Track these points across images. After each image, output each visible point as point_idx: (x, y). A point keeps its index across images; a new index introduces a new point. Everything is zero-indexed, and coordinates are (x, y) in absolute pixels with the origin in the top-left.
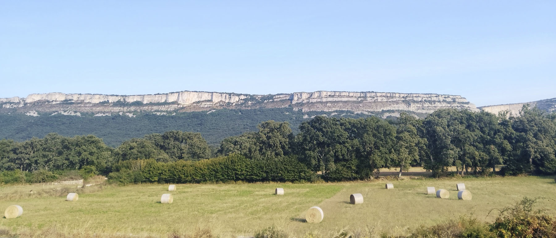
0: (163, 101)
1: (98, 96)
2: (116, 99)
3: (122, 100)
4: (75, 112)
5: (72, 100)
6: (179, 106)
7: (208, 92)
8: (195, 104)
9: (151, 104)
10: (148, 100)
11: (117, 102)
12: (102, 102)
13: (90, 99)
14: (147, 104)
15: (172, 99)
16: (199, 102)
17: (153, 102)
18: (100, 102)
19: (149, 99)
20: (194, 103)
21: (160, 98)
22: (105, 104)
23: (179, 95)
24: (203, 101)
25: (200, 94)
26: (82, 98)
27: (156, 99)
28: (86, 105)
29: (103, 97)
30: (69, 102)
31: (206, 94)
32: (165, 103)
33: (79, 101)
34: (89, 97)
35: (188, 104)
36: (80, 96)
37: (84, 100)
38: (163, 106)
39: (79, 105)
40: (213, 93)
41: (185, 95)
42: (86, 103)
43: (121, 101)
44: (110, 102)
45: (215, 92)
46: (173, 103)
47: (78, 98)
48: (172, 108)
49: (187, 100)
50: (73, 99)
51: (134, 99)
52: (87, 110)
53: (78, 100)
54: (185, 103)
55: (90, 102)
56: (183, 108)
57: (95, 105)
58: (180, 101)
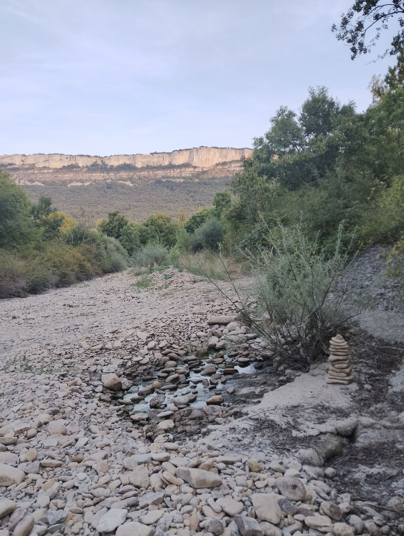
0: (166, 163)
1: (58, 158)
2: (89, 162)
3: (99, 162)
4: (31, 181)
5: (15, 164)
6: (197, 170)
7: (236, 149)
8: (220, 167)
9: (148, 168)
10: (143, 163)
11: (92, 165)
12: (68, 166)
13: (46, 161)
14: (143, 169)
15: (180, 160)
16: (224, 164)
17: (151, 164)
18: (64, 167)
19: (144, 160)
20: (217, 165)
21: (161, 159)
22: (74, 169)
23: (190, 153)
24: (231, 162)
25: (224, 152)
26: (30, 161)
27: (155, 160)
28: (42, 171)
29: (67, 158)
30: (9, 167)
31: (233, 152)
32: (171, 167)
33: (27, 166)
34: (42, 159)
35: (208, 166)
36: (24, 157)
37: (34, 164)
38: (172, 171)
39: (30, 171)
40: (243, 149)
41: (203, 152)
42: (40, 169)
43: (98, 165)
44: (81, 165)
45: (247, 148)
46: (186, 165)
47: (23, 161)
48: (187, 172)
49: (206, 160)
50: (14, 163)
51: (118, 161)
52: (48, 177)
53: (23, 164)
54: (206, 166)
55: (47, 166)
56: (204, 172)
57: (57, 171)
58: (196, 162)
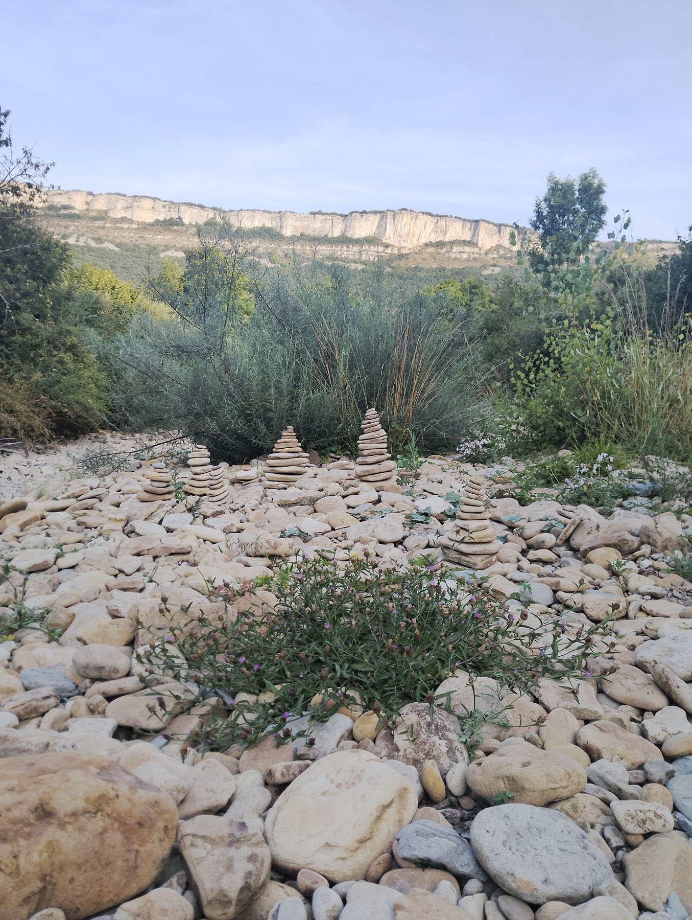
0: (337, 233)
1: (148, 203)
2: (202, 217)
3: (218, 220)
4: (98, 240)
5: (73, 208)
6: (389, 251)
7: (464, 220)
8: (431, 250)
9: (303, 238)
10: (296, 228)
11: (206, 224)
12: (165, 221)
13: (127, 208)
14: (293, 239)
15: (363, 228)
16: (440, 244)
17: (309, 232)
18: (157, 222)
19: (297, 224)
20: (427, 245)
21: (328, 225)
22: (175, 228)
23: (382, 219)
24: (452, 243)
25: (442, 223)
26: (100, 205)
27: (318, 225)
28: (119, 225)
29: (164, 206)
30: (63, 211)
31: (459, 225)
32: (344, 240)
33: (94, 214)
34: (121, 203)
35: (410, 246)
36: (90, 198)
37: (106, 212)
38: (345, 248)
39: (97, 223)
40: (477, 221)
41: (405, 220)
42: (116, 221)
43: (215, 224)
44: (186, 221)
45: (485, 221)
46: (370, 241)
47: (88, 204)
48: (371, 253)
49: (408, 234)
50: (73, 204)
51: (253, 221)
52: (128, 237)
53: (87, 210)
54: (405, 244)
55: (129, 217)
56: (401, 256)
57: (145, 227)
58: (389, 236)
